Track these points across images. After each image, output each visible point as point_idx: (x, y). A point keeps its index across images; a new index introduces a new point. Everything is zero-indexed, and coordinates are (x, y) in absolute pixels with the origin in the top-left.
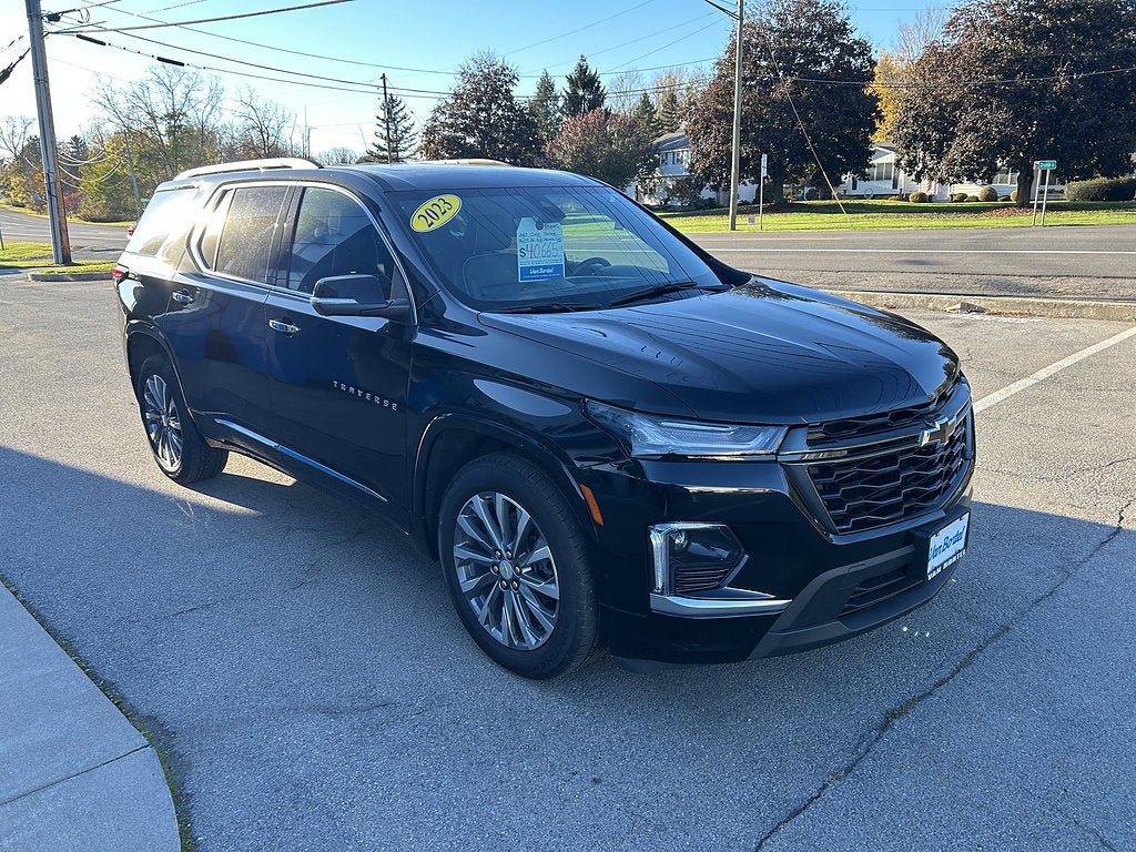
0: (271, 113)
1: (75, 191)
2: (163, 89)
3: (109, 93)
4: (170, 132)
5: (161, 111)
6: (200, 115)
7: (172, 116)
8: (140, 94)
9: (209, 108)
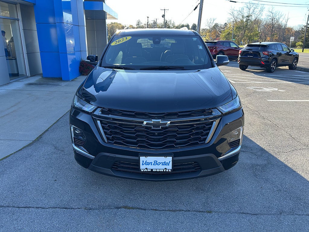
0: (277, 14)
1: (219, 37)
2: (248, 8)
3: (233, 11)
4: (246, 21)
5: (246, 15)
6: (256, 16)
7: (248, 17)
8: (241, 11)
9: (259, 13)
